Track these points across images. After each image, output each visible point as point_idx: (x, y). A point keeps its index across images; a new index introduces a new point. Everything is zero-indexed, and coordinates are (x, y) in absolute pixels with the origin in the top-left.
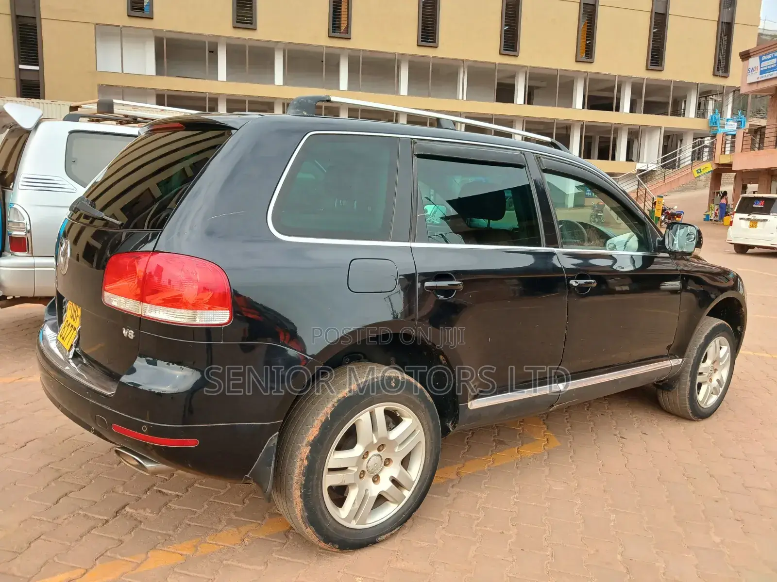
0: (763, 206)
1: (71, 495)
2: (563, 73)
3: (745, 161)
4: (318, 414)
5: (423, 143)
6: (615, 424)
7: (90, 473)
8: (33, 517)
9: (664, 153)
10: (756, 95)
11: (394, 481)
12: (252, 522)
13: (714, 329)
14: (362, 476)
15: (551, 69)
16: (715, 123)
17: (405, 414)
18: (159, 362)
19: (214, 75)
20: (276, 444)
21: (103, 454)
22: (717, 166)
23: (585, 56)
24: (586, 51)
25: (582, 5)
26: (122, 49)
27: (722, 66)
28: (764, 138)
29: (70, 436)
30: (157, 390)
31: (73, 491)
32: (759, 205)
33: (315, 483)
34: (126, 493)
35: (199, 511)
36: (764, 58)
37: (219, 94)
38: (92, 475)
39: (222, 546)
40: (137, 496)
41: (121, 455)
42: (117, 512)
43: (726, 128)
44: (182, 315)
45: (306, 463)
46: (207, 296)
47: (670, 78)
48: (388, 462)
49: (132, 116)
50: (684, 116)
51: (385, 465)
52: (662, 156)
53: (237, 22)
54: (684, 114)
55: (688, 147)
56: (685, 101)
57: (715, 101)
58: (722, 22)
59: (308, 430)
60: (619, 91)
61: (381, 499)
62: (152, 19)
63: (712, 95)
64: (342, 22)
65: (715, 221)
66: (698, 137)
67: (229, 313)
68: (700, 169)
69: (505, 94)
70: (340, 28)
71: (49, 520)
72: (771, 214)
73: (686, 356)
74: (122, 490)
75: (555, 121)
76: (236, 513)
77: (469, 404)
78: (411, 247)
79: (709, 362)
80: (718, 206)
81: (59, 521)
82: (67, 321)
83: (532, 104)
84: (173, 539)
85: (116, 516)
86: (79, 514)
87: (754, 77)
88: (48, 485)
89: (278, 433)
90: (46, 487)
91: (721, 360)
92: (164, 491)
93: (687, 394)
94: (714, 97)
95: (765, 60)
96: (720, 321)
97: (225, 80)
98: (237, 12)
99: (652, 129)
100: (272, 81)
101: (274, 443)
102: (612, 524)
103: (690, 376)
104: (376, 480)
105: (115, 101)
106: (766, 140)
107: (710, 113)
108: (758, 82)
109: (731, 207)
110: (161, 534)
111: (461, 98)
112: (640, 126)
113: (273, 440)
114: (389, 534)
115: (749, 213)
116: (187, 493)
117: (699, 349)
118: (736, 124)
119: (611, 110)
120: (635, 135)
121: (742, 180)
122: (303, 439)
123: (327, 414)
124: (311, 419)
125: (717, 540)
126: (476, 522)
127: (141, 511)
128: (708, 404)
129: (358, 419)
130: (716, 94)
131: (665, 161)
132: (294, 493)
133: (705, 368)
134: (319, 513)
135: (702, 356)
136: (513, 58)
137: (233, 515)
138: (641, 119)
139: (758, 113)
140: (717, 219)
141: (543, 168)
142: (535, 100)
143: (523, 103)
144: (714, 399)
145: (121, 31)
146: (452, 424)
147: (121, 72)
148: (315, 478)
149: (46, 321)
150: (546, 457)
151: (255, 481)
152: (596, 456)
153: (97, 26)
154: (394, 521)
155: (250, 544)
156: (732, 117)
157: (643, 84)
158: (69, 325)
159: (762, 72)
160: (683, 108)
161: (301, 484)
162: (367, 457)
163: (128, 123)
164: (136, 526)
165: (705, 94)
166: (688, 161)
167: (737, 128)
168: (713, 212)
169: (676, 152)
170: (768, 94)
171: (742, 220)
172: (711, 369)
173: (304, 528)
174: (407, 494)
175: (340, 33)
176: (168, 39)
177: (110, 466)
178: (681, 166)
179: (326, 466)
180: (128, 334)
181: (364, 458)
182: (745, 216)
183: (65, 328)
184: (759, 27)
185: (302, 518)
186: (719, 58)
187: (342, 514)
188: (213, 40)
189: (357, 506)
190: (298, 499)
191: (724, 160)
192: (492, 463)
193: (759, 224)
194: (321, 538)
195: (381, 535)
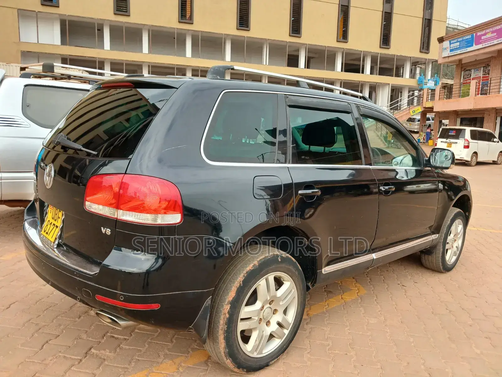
0: (455, 134)
1: (50, 342)
2: (328, 49)
3: (441, 105)
4: (234, 283)
5: (292, 98)
6: (396, 277)
7: (60, 325)
8: (27, 360)
9: (391, 101)
10: (447, 65)
11: (279, 324)
12: (181, 356)
13: (455, 214)
14: (260, 322)
15: (321, 46)
16: (422, 82)
17: (285, 279)
18: (123, 249)
19: (102, 46)
20: (210, 304)
21: (67, 311)
22: (424, 108)
23: (343, 38)
24: (343, 35)
25: (340, 6)
26: (37, 27)
27: (425, 46)
28: (452, 92)
29: (40, 298)
30: (127, 270)
31: (51, 339)
32: (452, 133)
33: (233, 329)
34: (89, 339)
35: (143, 350)
36: (452, 42)
37: (105, 59)
38: (62, 327)
39: (165, 374)
40: (97, 340)
41: (99, 316)
42: (86, 353)
43: (428, 85)
44: (147, 218)
45: (227, 316)
46: (164, 205)
47: (393, 53)
48: (275, 311)
49: (67, 75)
50: (402, 77)
51: (274, 314)
52: (390, 102)
53: (117, 10)
54: (402, 76)
55: (405, 98)
56: (403, 68)
57: (421, 68)
58: (425, 19)
59: (228, 293)
60: (364, 61)
61: (271, 336)
62: (58, 7)
63: (419, 65)
64: (187, 12)
65: (423, 143)
66: (411, 90)
67: (180, 216)
68: (414, 111)
69: (293, 61)
70: (186, 16)
71: (39, 361)
72: (460, 139)
73: (440, 233)
74: (86, 337)
75: (325, 79)
76: (168, 349)
77: (323, 270)
78: (288, 167)
79: (452, 235)
80: (425, 133)
81: (47, 362)
82: (49, 221)
83: (309, 68)
84: (130, 370)
85: (86, 356)
86: (60, 356)
87: (446, 53)
88: (33, 335)
89: (211, 296)
90: (32, 337)
91: (459, 234)
92: (116, 336)
93: (440, 257)
94: (420, 66)
95: (453, 43)
96: (458, 210)
97: (109, 49)
98: (117, 4)
99: (384, 85)
100: (141, 51)
101: (209, 304)
102: (413, 344)
103: (442, 245)
104: (268, 324)
105: (55, 64)
106: (453, 93)
107: (418, 76)
108: (449, 57)
109: (432, 134)
110: (121, 368)
111: (265, 64)
112: (377, 83)
113: (208, 302)
114: (276, 359)
115: (447, 138)
116: (131, 337)
117: (447, 227)
118: (434, 82)
119: (359, 72)
120: (373, 88)
121: (440, 118)
122: (225, 299)
123: (240, 282)
124: (229, 285)
125: (478, 352)
126: (328, 348)
127: (103, 352)
128: (451, 262)
129: (259, 284)
130: (421, 64)
131: (392, 106)
132: (220, 337)
133: (451, 240)
134: (235, 349)
135: (448, 233)
136: (297, 38)
137: (167, 351)
138: (377, 79)
139: (446, 75)
140: (425, 141)
141: (361, 114)
142: (311, 65)
143: (304, 68)
144: (454, 258)
145: (37, 15)
146: (311, 283)
147: (37, 42)
148: (233, 326)
149: (26, 220)
150: (360, 301)
151: (195, 330)
152: (391, 299)
153: (19, 10)
154: (279, 351)
155: (184, 371)
156: (431, 78)
157: (378, 56)
158: (51, 224)
159: (451, 51)
160: (401, 72)
161: (225, 330)
162: (263, 309)
163: (62, 79)
164: (102, 363)
165: (415, 63)
166: (405, 106)
167: (435, 85)
168: (422, 137)
169: (398, 100)
170: (454, 64)
171: (442, 143)
172: (453, 240)
173: (225, 359)
174: (286, 332)
175: (186, 19)
176: (69, 21)
177: (73, 320)
178: (402, 109)
179: (239, 318)
180: (106, 231)
181: (261, 310)
182: (444, 140)
183: (47, 225)
184: (447, 23)
185: (224, 353)
186: (423, 41)
187: (248, 348)
188: (101, 22)
189: (257, 342)
190: (222, 340)
191: (429, 104)
192: (327, 306)
193: (453, 145)
194: (236, 366)
195: (271, 361)
